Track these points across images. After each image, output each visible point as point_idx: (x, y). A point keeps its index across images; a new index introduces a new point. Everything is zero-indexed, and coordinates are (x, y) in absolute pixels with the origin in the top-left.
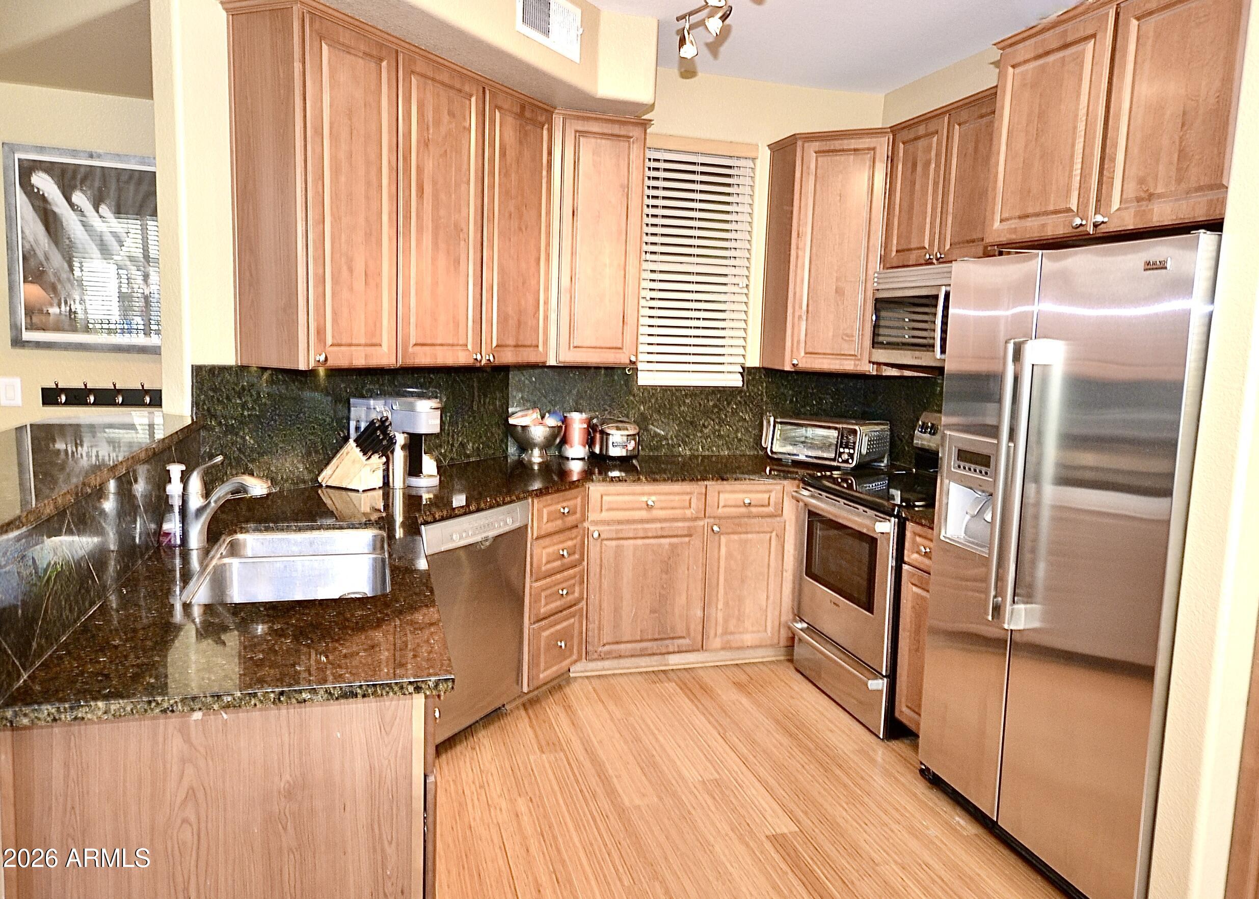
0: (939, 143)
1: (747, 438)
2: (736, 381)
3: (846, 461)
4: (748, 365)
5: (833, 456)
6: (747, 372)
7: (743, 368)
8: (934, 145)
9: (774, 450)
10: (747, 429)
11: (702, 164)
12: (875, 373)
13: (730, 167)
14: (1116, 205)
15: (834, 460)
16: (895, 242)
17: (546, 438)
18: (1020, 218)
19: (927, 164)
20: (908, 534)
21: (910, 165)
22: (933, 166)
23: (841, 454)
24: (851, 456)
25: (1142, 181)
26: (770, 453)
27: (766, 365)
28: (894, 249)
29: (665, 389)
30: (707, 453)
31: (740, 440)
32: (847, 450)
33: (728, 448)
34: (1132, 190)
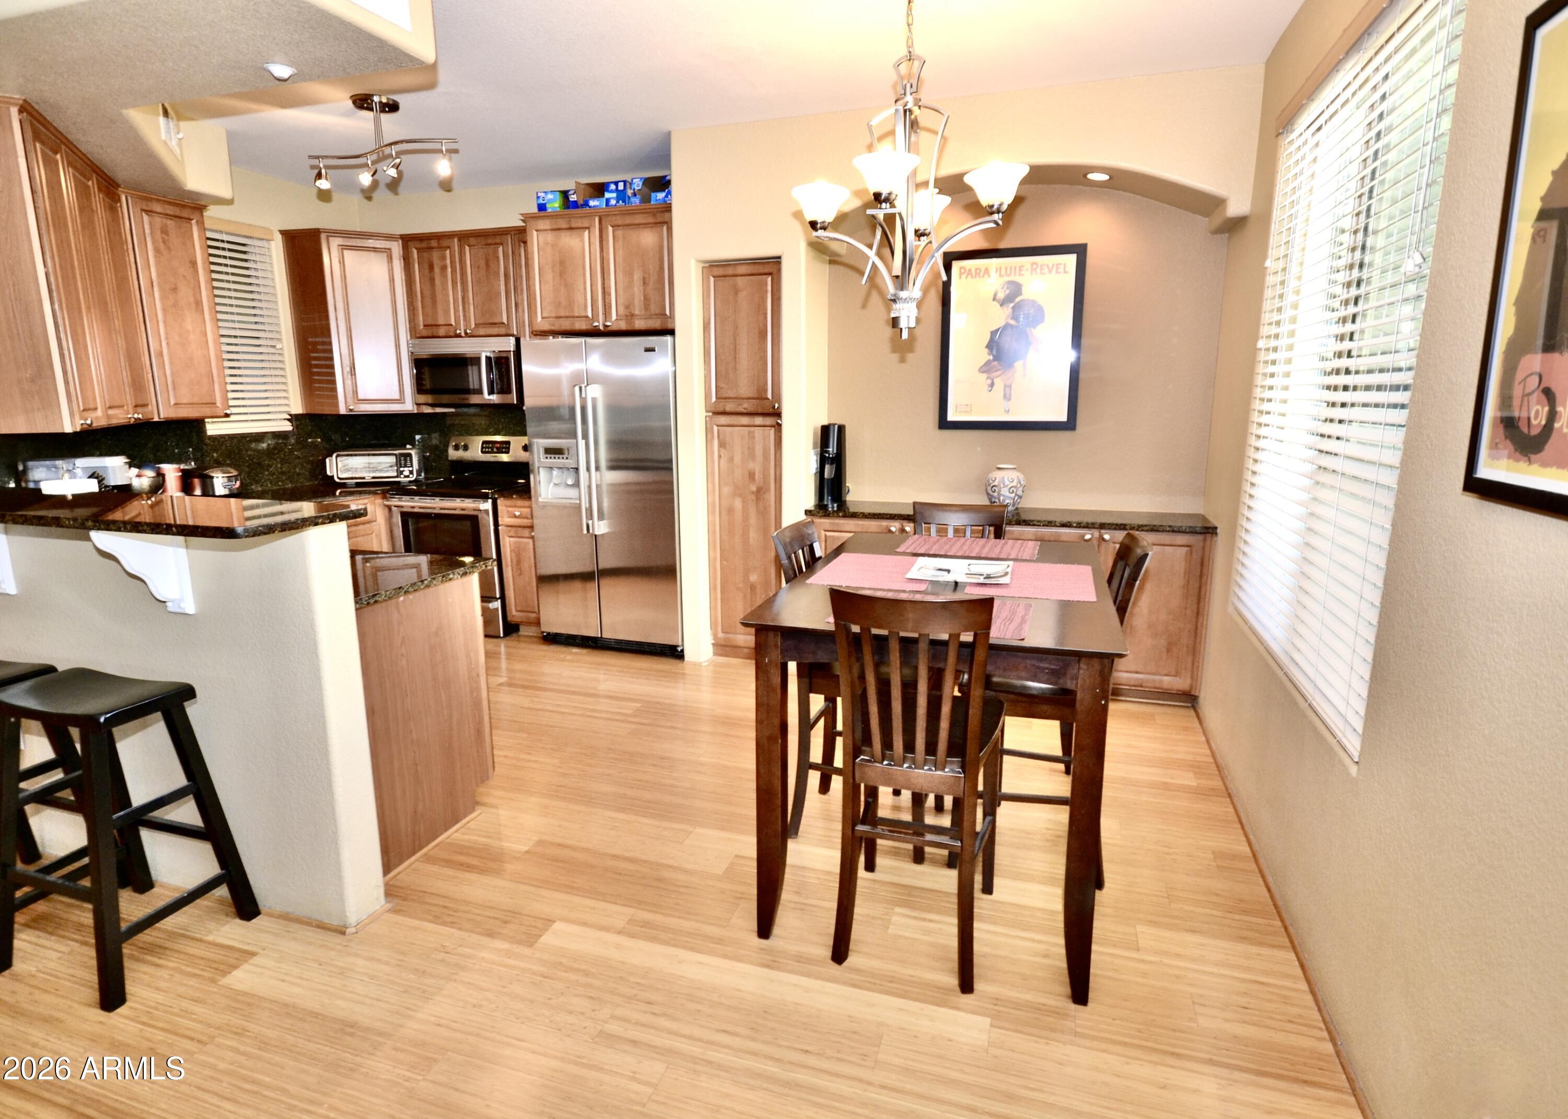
0: (452, 256)
1: (303, 471)
2: (287, 427)
3: (408, 476)
4: (294, 412)
5: (395, 474)
6: (293, 418)
7: (290, 415)
8: (448, 256)
9: (340, 476)
10: (302, 465)
11: (228, 242)
12: (416, 411)
13: (244, 245)
14: (614, 317)
15: (397, 477)
16: (421, 318)
17: (150, 486)
18: (556, 317)
19: (444, 268)
20: (500, 508)
21: (426, 266)
22: (449, 270)
23: (402, 472)
24: (411, 472)
25: (627, 307)
26: (337, 480)
27: (309, 412)
28: (421, 324)
29: (232, 437)
30: (275, 488)
31: (298, 474)
32: (406, 469)
33: (291, 482)
34: (622, 310)
